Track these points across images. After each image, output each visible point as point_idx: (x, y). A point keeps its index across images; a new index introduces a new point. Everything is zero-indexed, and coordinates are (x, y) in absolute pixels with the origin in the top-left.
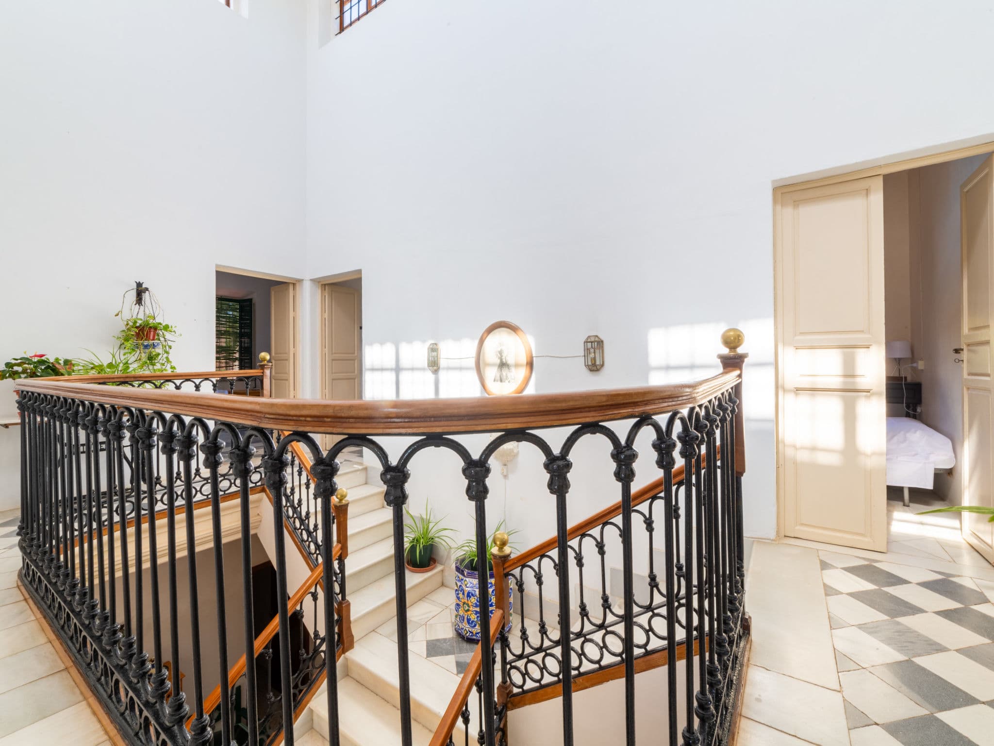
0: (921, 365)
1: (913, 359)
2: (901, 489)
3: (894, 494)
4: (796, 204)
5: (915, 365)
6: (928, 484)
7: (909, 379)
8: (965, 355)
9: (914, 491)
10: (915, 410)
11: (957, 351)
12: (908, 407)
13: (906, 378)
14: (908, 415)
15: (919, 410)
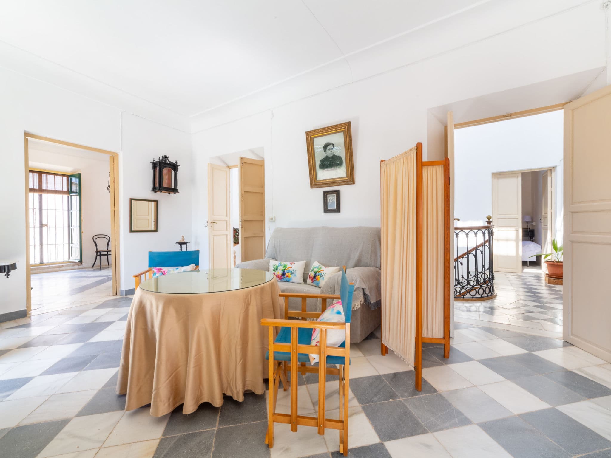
0: (534, 224)
1: (532, 222)
2: (526, 262)
3: (525, 263)
4: (498, 178)
5: (532, 224)
6: (534, 259)
7: (531, 229)
8: (543, 221)
9: (531, 262)
10: (532, 239)
11: (541, 219)
12: (530, 238)
13: (529, 228)
14: (530, 240)
15: (533, 239)
